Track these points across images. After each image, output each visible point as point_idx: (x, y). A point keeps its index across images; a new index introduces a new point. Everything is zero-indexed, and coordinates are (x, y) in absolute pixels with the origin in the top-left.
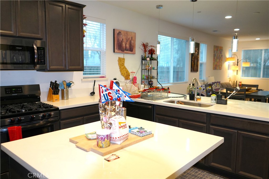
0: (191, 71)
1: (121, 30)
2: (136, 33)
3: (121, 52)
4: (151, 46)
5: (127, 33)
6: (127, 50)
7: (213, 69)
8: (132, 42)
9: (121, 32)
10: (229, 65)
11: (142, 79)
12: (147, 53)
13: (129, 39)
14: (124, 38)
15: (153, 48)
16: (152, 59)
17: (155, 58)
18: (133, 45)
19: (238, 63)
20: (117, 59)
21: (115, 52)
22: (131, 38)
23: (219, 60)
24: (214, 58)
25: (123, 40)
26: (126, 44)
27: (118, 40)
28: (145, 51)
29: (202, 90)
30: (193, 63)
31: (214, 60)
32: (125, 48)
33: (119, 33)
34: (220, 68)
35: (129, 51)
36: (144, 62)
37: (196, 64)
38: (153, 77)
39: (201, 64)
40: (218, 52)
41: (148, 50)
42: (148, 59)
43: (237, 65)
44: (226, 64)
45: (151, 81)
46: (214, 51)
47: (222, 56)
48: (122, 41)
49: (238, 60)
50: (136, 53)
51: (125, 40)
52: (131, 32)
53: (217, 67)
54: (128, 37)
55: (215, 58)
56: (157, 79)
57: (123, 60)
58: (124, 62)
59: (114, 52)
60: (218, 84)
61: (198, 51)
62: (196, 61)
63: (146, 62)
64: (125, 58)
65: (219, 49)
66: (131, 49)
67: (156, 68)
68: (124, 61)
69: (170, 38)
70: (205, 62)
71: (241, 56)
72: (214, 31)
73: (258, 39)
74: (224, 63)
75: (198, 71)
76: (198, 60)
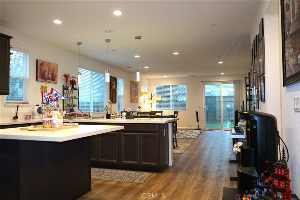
1: (44, 61)
2: (57, 65)
3: (44, 81)
4: (72, 77)
5: (49, 64)
6: (50, 80)
7: (131, 102)
8: (55, 72)
9: (43, 63)
10: (144, 100)
11: (64, 107)
12: (69, 83)
13: (51, 69)
14: (47, 68)
15: (74, 79)
16: (73, 89)
17: (76, 88)
18: (55, 75)
19: (152, 97)
20: (40, 87)
21: (38, 80)
22: (53, 69)
23: (135, 94)
24: (131, 92)
25: (46, 70)
26: (48, 74)
27: (41, 70)
28: (67, 81)
30: (111, 96)
31: (131, 94)
32: (47, 77)
33: (42, 64)
34: (136, 101)
35: (51, 80)
36: (65, 91)
37: (114, 96)
38: (74, 106)
39: (120, 96)
40: (134, 86)
41: (70, 80)
42: (70, 88)
43: (152, 99)
44: (141, 99)
45: (72, 109)
46: (130, 86)
47: (137, 90)
48: (45, 71)
49: (152, 94)
50: (58, 82)
51: (47, 70)
52: (54, 64)
53: (134, 100)
54: (51, 68)
56: (78, 107)
57: (46, 89)
58: (47, 91)
59: (37, 80)
61: (115, 85)
62: (114, 93)
63: (67, 91)
64: (47, 86)
65: (134, 84)
66: (53, 79)
67: (77, 97)
68: (47, 89)
69: (90, 71)
70: (122, 95)
71: (154, 91)
72: (129, 68)
73: (166, 77)
74: (140, 97)
75: (116, 103)
76: (116, 93)
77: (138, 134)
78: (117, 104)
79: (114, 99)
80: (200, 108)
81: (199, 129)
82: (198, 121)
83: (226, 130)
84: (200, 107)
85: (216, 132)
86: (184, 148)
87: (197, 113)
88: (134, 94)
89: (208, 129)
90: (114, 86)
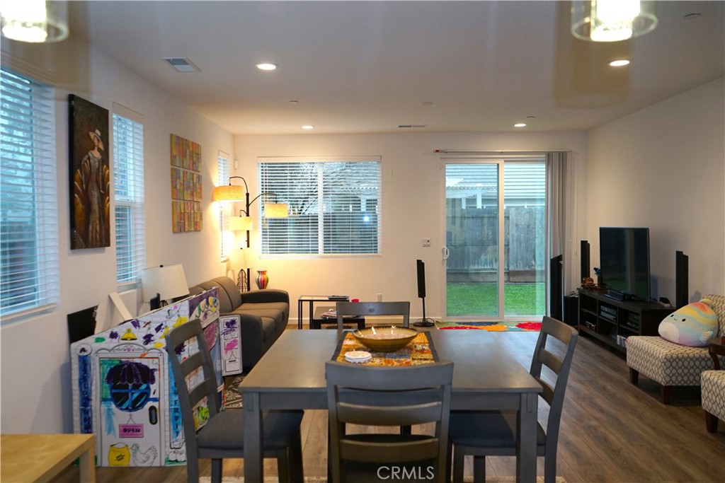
0: (74, 245)
7: (174, 232)
10: (221, 216)
19: (248, 205)
23: (192, 195)
24: (174, 187)
29: (141, 341)
31: (176, 193)
34: (196, 224)
37: (96, 207)
39: (122, 210)
40: (187, 162)
43: (248, 215)
46: (173, 158)
47: (199, 177)
49: (248, 195)
53: (186, 223)
55: (178, 187)
60: (211, 299)
61: (101, 146)
62: (95, 194)
65: (188, 153)
70: (138, 200)
71: (256, 183)
73: (307, 128)
74: (207, 205)
75: (108, 244)
76: (105, 193)
78: (111, 251)
79: (95, 226)
80: (429, 246)
81: (426, 324)
82: (422, 294)
84: (427, 244)
87: (421, 265)
88: (188, 197)
90: (96, 154)
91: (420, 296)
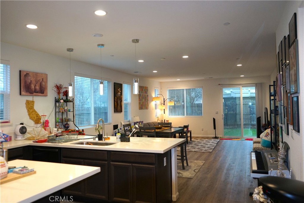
0: (115, 112)
1: (30, 72)
2: (47, 74)
3: (29, 94)
4: (66, 88)
5: (36, 74)
6: (37, 92)
7: (139, 109)
8: (43, 83)
9: (28, 74)
10: (156, 105)
11: (56, 122)
12: (61, 95)
13: (39, 81)
14: (33, 79)
16: (67, 101)
17: (71, 100)
18: (44, 87)
19: (164, 102)
20: (25, 102)
21: (22, 94)
22: (41, 80)
23: (145, 100)
24: (139, 98)
25: (32, 82)
26: (35, 86)
27: (25, 82)
28: (59, 93)
30: (116, 104)
31: (140, 100)
32: (34, 90)
33: (27, 75)
34: (146, 107)
35: (39, 93)
36: (57, 104)
37: (119, 104)
38: (69, 120)
39: (126, 104)
40: (143, 92)
41: (63, 91)
42: (62, 101)
43: (164, 105)
44: (152, 104)
45: (67, 124)
46: (139, 91)
47: (148, 96)
48: (30, 83)
49: (164, 99)
50: (48, 95)
51: (34, 82)
52: (42, 74)
53: (143, 107)
54: (38, 79)
55: (141, 98)
56: (73, 121)
57: (32, 103)
58: (34, 105)
59: (20, 94)
60: (140, 123)
61: (120, 92)
62: (119, 102)
63: (60, 104)
64: (34, 100)
65: (144, 89)
66: (42, 91)
67: (72, 110)
68: (34, 104)
69: (90, 79)
70: (130, 102)
71: (167, 96)
72: (135, 72)
73: (179, 80)
74: (150, 102)
75: (122, 112)
76: (121, 101)
77: (131, 164)
80: (217, 114)
81: (216, 138)
82: (215, 128)
83: (247, 139)
84: (217, 113)
85: (235, 142)
86: (195, 168)
87: (214, 120)
88: (144, 100)
89: (226, 137)
90: (119, 93)
91: (214, 129)
